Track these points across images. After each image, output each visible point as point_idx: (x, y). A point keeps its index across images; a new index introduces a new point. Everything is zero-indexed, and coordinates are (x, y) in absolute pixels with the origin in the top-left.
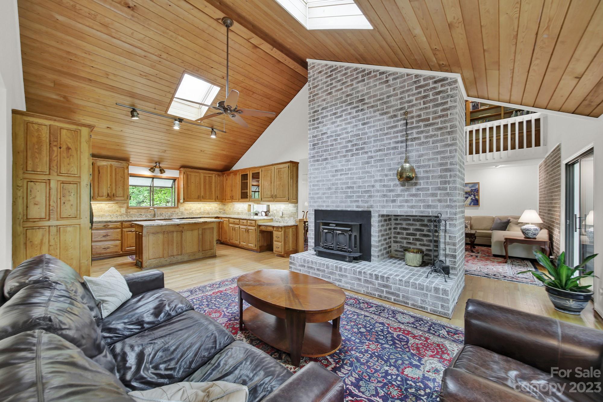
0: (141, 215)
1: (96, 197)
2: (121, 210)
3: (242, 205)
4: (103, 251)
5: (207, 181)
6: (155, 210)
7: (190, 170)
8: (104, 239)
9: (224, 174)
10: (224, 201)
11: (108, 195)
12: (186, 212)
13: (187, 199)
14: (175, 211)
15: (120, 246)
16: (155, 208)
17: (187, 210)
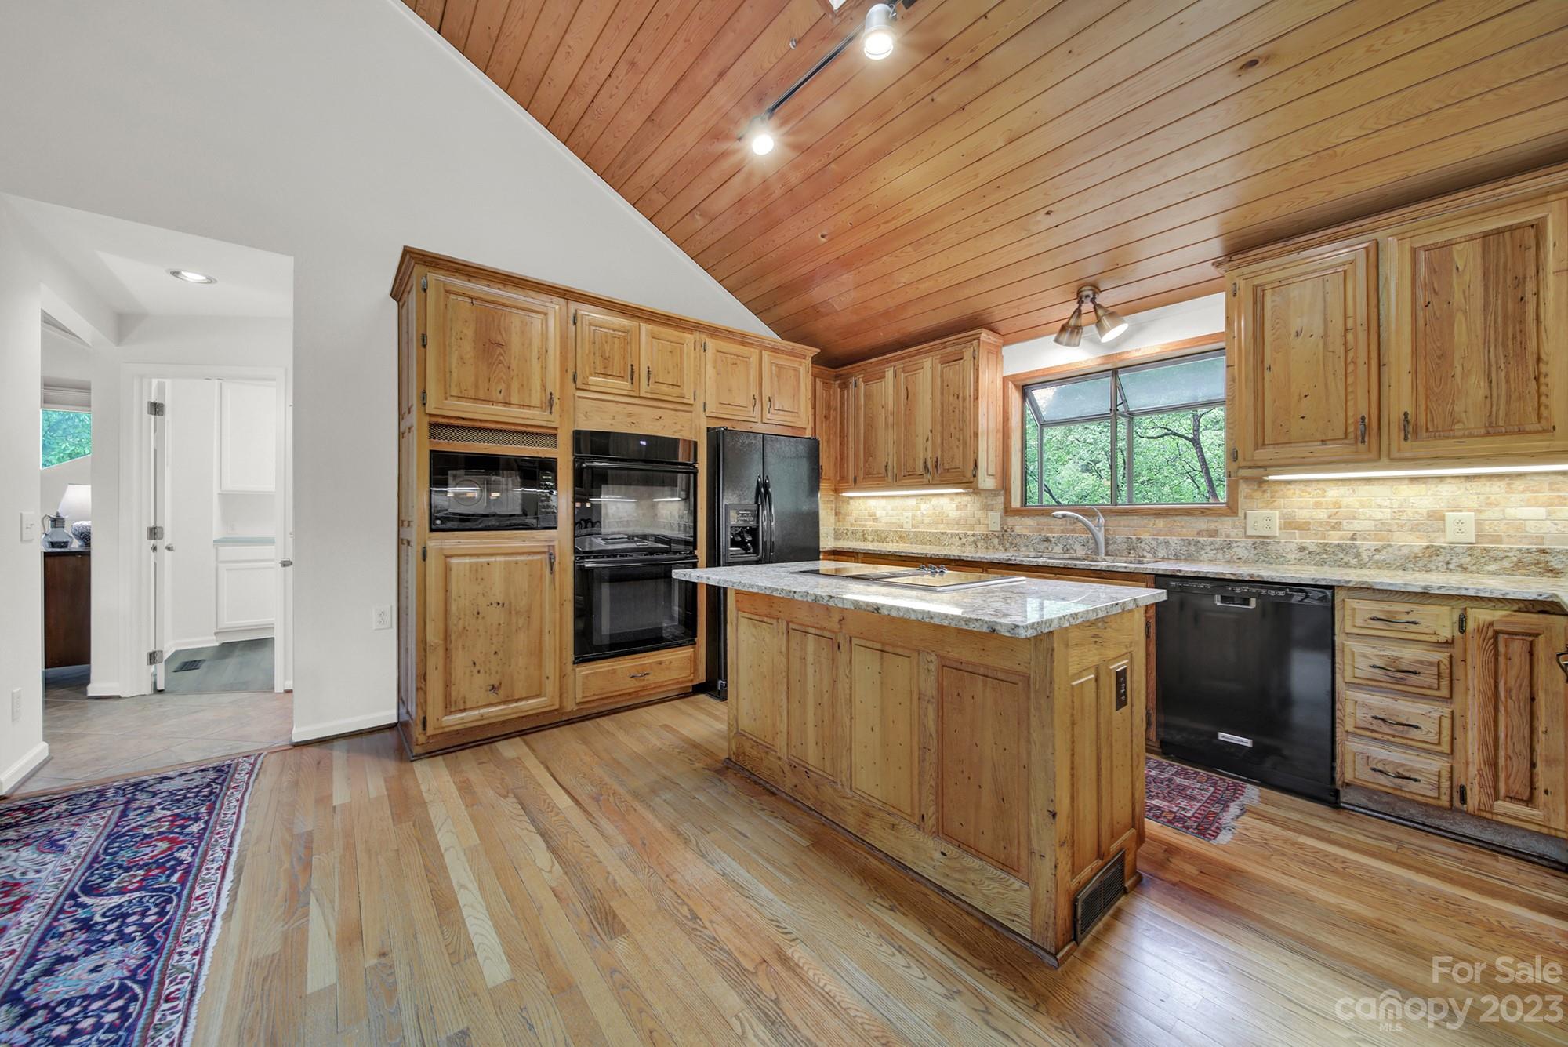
0: (1047, 540)
2: (987, 517)
11: (925, 466)
12: (1290, 543)
14: (1214, 533)
17: (1303, 527)
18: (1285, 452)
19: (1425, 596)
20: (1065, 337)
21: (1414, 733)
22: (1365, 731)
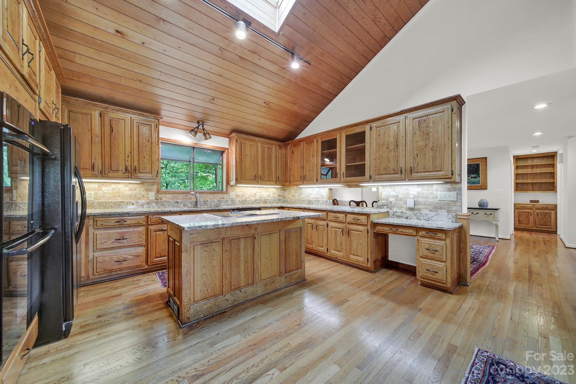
0: (177, 202)
1: (107, 172)
2: (148, 194)
3: (317, 189)
4: (116, 266)
5: (266, 154)
6: (198, 195)
7: (244, 136)
8: (117, 245)
9: (288, 144)
10: (288, 183)
11: (126, 169)
12: (237, 199)
13: (241, 179)
15: (144, 255)
16: (196, 193)
17: (239, 196)
20: (191, 134)
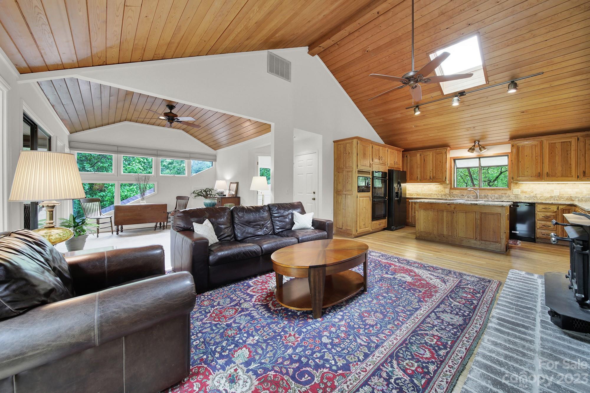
0: (463, 195)
2: (445, 190)
11: (430, 178)
12: (523, 195)
14: (506, 194)
17: (525, 192)
18: (524, 178)
19: (552, 204)
20: (471, 151)
21: (550, 227)
22: (541, 228)
